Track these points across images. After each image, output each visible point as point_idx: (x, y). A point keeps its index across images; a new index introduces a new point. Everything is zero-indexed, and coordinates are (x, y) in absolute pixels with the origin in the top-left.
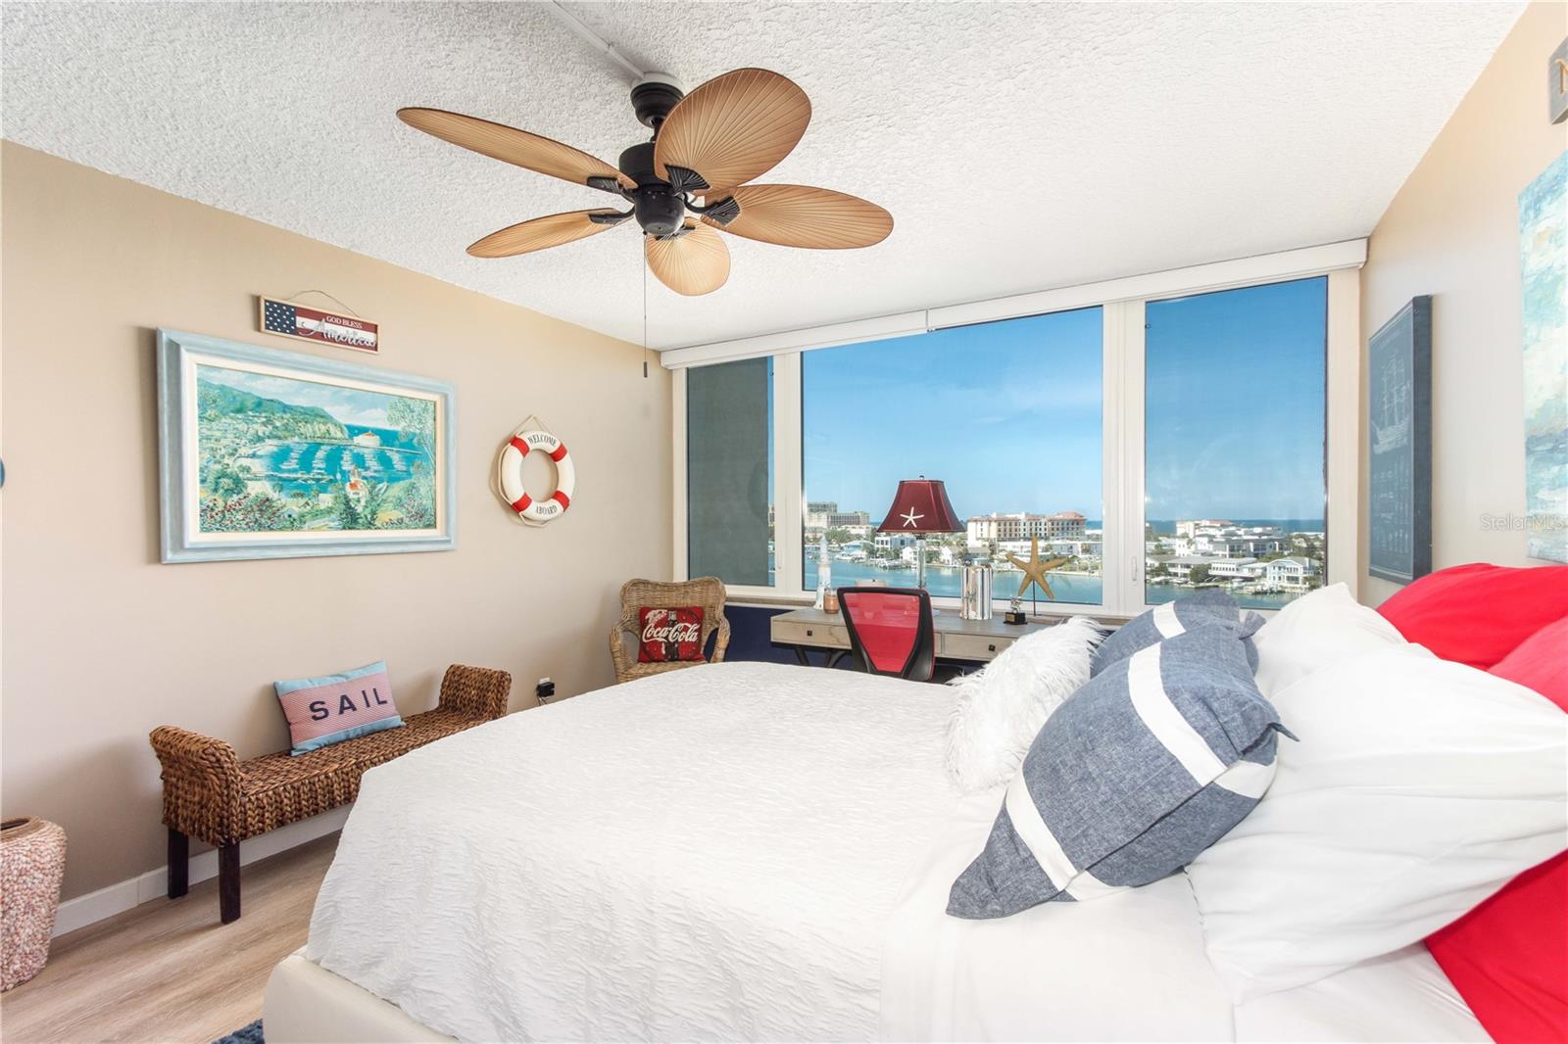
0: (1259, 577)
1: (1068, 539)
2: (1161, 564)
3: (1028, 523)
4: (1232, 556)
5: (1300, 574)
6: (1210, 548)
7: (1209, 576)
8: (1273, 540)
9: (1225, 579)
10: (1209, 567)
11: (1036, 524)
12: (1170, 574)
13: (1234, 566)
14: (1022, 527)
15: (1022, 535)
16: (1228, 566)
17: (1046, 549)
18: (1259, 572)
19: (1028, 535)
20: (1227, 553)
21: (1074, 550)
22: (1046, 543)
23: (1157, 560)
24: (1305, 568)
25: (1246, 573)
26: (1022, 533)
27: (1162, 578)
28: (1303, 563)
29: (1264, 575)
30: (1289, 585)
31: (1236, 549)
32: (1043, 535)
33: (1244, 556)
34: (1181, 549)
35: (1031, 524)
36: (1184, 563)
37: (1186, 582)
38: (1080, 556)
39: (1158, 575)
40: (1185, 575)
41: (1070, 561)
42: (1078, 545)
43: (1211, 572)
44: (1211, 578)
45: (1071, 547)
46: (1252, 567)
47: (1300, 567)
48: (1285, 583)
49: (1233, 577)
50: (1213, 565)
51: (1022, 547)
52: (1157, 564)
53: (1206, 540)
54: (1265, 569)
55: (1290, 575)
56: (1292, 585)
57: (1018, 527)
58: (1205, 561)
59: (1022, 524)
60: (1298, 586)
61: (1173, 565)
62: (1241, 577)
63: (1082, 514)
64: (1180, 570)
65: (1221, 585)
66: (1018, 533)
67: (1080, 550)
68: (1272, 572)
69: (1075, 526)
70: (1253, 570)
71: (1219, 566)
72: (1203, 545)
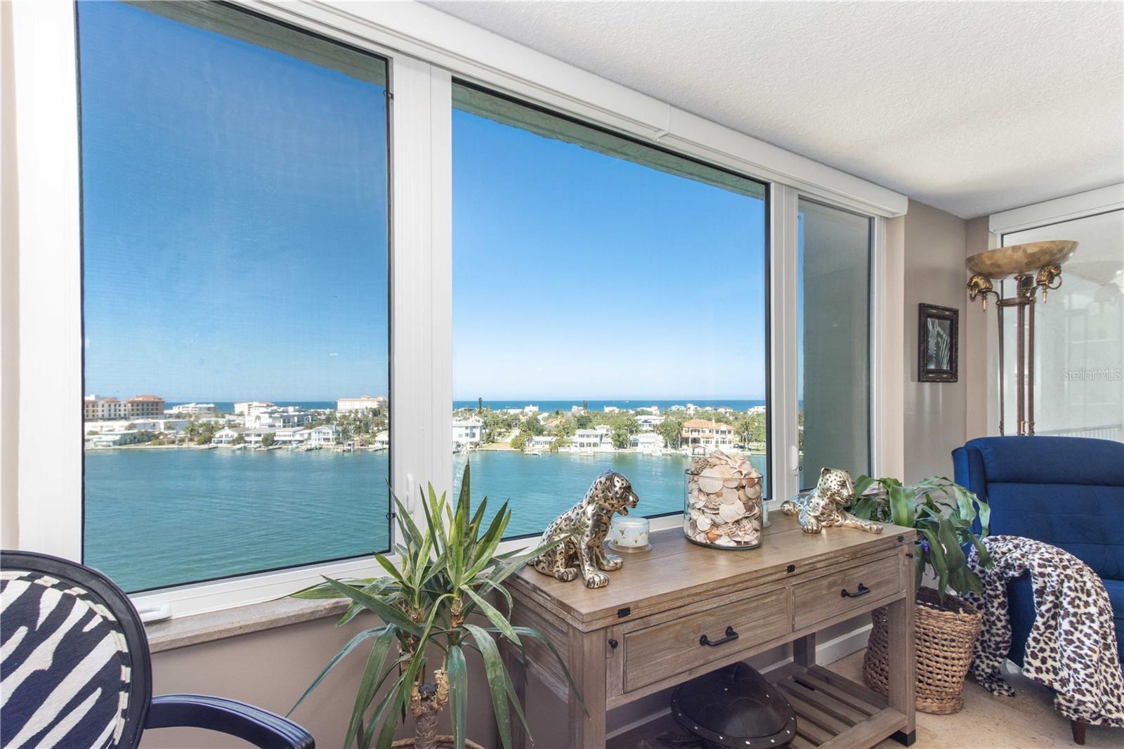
0: (307, 440)
1: (148, 418)
2: (239, 434)
3: (106, 405)
4: (284, 427)
5: (331, 436)
6: (271, 421)
7: (274, 441)
8: (307, 415)
9: (285, 442)
10: (274, 435)
11: (115, 406)
12: (246, 442)
13: (291, 433)
14: (100, 409)
15: (100, 416)
16: (287, 433)
17: (131, 427)
18: (306, 436)
19: (106, 414)
20: (281, 424)
21: (157, 426)
22: (130, 423)
23: (235, 431)
24: (333, 432)
25: (298, 437)
26: (100, 414)
27: (241, 445)
28: (332, 429)
29: (309, 438)
30: (324, 443)
31: (287, 422)
32: (122, 415)
33: (292, 427)
34: (250, 423)
35: (110, 406)
36: (257, 433)
37: (260, 447)
38: (166, 432)
39: (239, 443)
40: (256, 442)
41: (157, 437)
42: (161, 423)
43: (276, 438)
44: (274, 442)
45: (154, 425)
46: (302, 433)
47: (330, 431)
48: (322, 442)
49: (290, 442)
50: (277, 434)
51: (102, 427)
52: (236, 435)
53: (267, 415)
54: (310, 434)
55: (326, 437)
56: (326, 443)
57: (95, 408)
58: (271, 431)
59: (100, 406)
60: (329, 443)
61: (248, 435)
62: (295, 441)
63: (160, 397)
64: (253, 439)
65: (283, 446)
66: (95, 414)
67: (162, 426)
68: (314, 436)
69: (155, 407)
70: (302, 435)
71: (281, 433)
72: (266, 419)
